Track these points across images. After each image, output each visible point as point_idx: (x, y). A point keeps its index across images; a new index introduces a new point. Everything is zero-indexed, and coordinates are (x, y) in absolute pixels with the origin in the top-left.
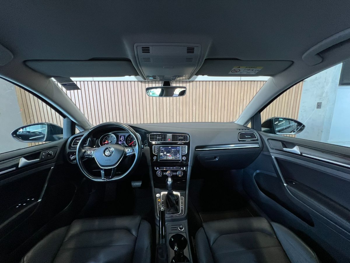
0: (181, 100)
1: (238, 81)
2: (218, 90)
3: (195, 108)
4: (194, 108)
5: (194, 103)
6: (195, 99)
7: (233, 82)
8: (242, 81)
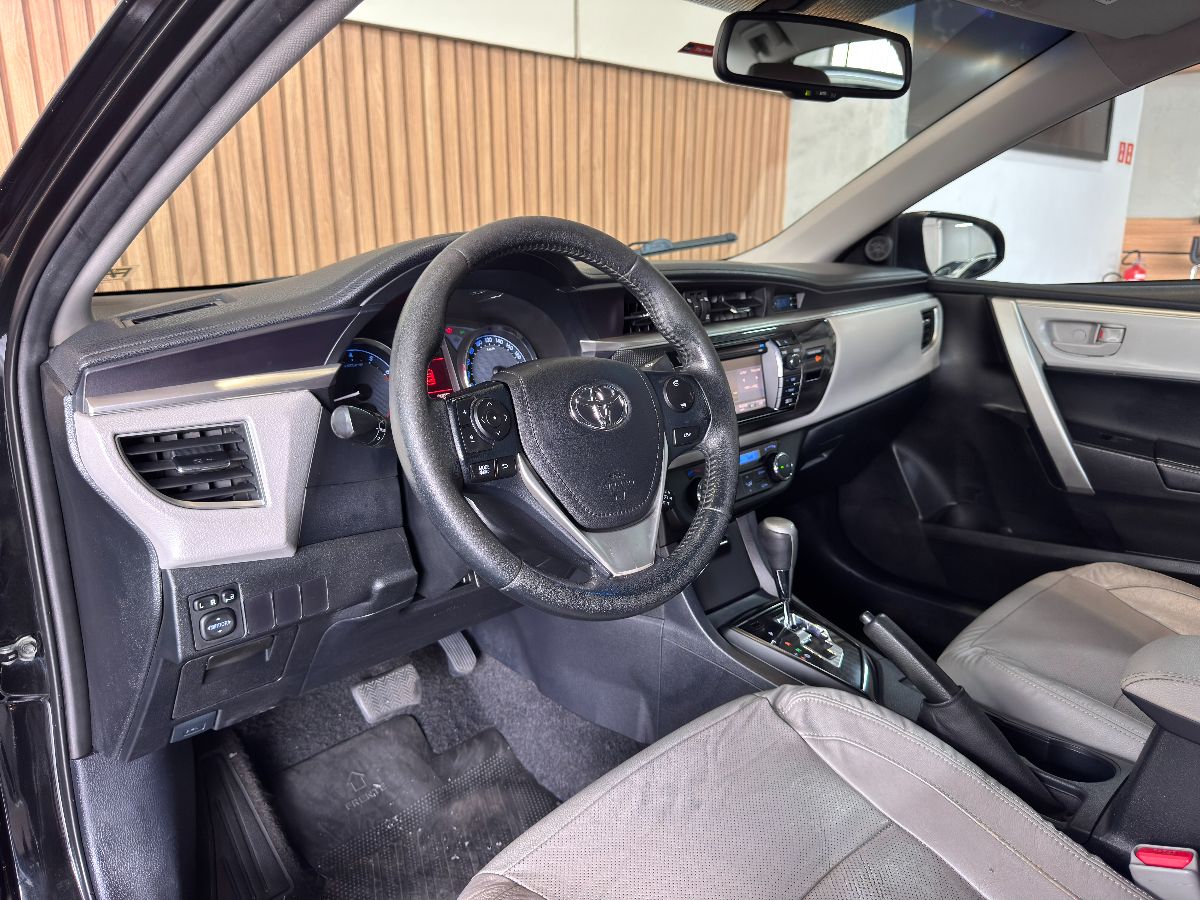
1: (565, 59)
4: (345, 212)
8: (581, 62)
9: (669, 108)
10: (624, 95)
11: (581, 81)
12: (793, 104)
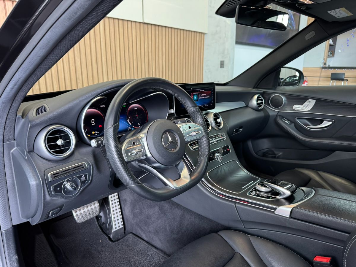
1: (140, 23)
7: (133, 23)
8: (145, 23)
9: (170, 36)
10: (157, 32)
11: (145, 29)
12: (205, 35)
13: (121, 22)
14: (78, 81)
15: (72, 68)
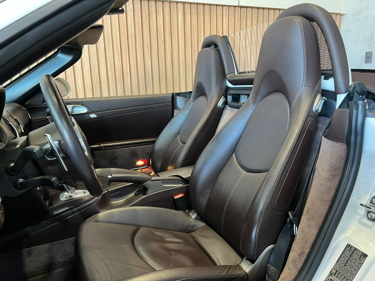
0: (117, 45)
1: (235, 7)
2: (195, 24)
3: (150, 63)
4: (148, 63)
5: (146, 50)
6: (148, 43)
7: (224, 7)
8: (241, 7)
11: (242, 14)
12: (342, 16)
13: (207, 7)
14: (148, 85)
15: (141, 69)
